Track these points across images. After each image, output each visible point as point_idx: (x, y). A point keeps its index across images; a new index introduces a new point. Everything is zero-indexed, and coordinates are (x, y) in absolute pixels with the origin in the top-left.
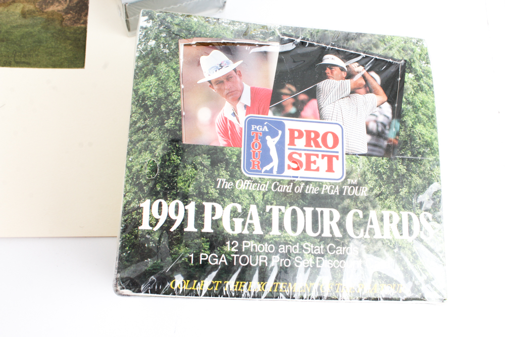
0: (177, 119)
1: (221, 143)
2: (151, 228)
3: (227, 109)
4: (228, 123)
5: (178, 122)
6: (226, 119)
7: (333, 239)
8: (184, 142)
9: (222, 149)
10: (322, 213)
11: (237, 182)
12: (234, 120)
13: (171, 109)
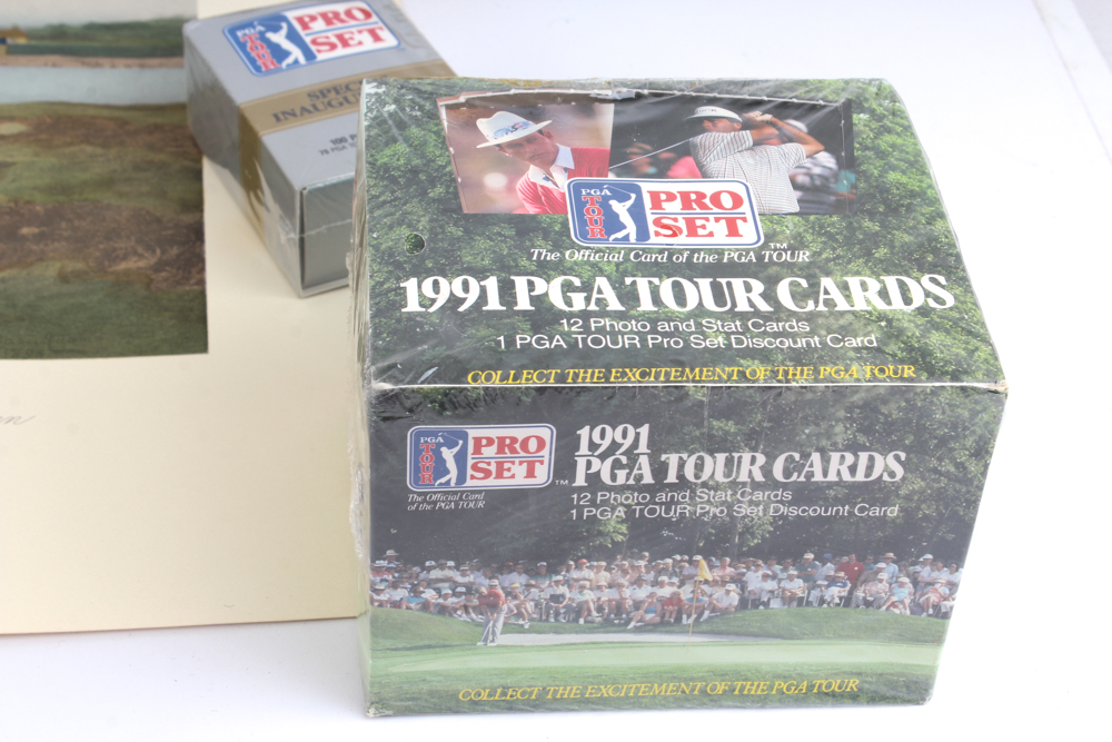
0: (448, 187)
1: (531, 210)
2: (424, 310)
3: (534, 174)
4: (539, 188)
5: (451, 190)
6: (534, 184)
7: (757, 313)
8: (466, 211)
9: (533, 217)
10: (729, 284)
11: (567, 253)
12: (549, 185)
13: (435, 177)
